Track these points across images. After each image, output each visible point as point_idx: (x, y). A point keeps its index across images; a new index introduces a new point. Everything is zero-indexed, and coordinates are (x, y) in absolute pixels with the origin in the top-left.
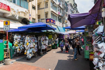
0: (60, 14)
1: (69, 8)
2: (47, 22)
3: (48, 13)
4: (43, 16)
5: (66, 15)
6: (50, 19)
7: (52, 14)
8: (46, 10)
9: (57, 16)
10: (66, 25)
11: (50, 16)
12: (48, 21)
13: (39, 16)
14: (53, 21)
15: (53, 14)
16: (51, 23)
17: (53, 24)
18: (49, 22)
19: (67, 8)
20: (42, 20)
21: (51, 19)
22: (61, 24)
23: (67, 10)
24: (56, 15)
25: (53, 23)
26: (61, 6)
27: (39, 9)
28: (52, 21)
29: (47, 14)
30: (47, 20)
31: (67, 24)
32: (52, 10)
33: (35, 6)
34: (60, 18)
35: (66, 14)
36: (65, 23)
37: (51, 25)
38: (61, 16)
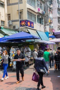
0: (41, 12)
2: (21, 25)
3: (23, 11)
4: (15, 17)
5: (50, 11)
6: (26, 21)
8: (21, 7)
9: (37, 15)
10: (50, 27)
11: (25, 17)
12: (23, 23)
15: (30, 12)
16: (27, 27)
17: (30, 28)
18: (24, 26)
20: (13, 23)
22: (43, 26)
24: (35, 14)
25: (30, 26)
28: (29, 24)
30: (21, 22)
31: (52, 25)
33: (3, 2)
34: (40, 17)
35: (50, 8)
36: (48, 23)
37: (28, 29)
38: (43, 15)
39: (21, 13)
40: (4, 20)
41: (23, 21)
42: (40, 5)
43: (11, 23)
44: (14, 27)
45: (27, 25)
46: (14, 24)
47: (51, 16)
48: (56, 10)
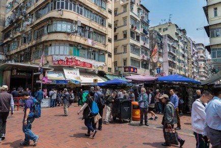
2: (125, 71)
3: (128, 59)
4: (121, 64)
5: (160, 55)
9: (141, 61)
11: (129, 64)
12: (127, 69)
14: (134, 69)
15: (133, 60)
17: (133, 73)
18: (127, 71)
19: (161, 42)
21: (131, 68)
23: (161, 47)
24: (139, 61)
25: (134, 71)
26: (147, 46)
28: (132, 70)
29: (125, 61)
30: (125, 68)
33: (111, 54)
34: (145, 63)
35: (160, 52)
40: (111, 67)
41: (127, 67)
42: (145, 52)
43: (117, 69)
44: (120, 72)
45: (130, 71)
46: (120, 69)
48: (167, 54)
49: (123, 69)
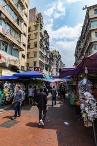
0: (47, 64)
1: (55, 58)
2: (35, 70)
3: (37, 62)
4: (32, 65)
5: (52, 65)
6: (38, 68)
7: (40, 63)
8: (35, 59)
11: (38, 65)
13: (28, 64)
14: (41, 69)
19: (53, 58)
22: (48, 72)
23: (53, 61)
24: (44, 64)
25: (41, 71)
26: (48, 56)
27: (28, 57)
28: (40, 69)
30: (35, 68)
31: (53, 72)
32: (40, 59)
33: (25, 55)
35: (52, 63)
36: (51, 71)
38: (48, 66)
39: (35, 63)
40: (24, 66)
42: (47, 60)
43: (29, 69)
45: (38, 70)
46: (31, 69)
47: (52, 67)
49: (33, 68)
